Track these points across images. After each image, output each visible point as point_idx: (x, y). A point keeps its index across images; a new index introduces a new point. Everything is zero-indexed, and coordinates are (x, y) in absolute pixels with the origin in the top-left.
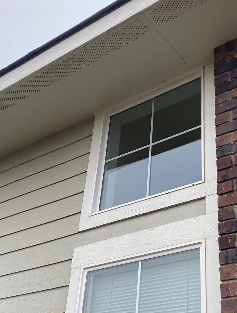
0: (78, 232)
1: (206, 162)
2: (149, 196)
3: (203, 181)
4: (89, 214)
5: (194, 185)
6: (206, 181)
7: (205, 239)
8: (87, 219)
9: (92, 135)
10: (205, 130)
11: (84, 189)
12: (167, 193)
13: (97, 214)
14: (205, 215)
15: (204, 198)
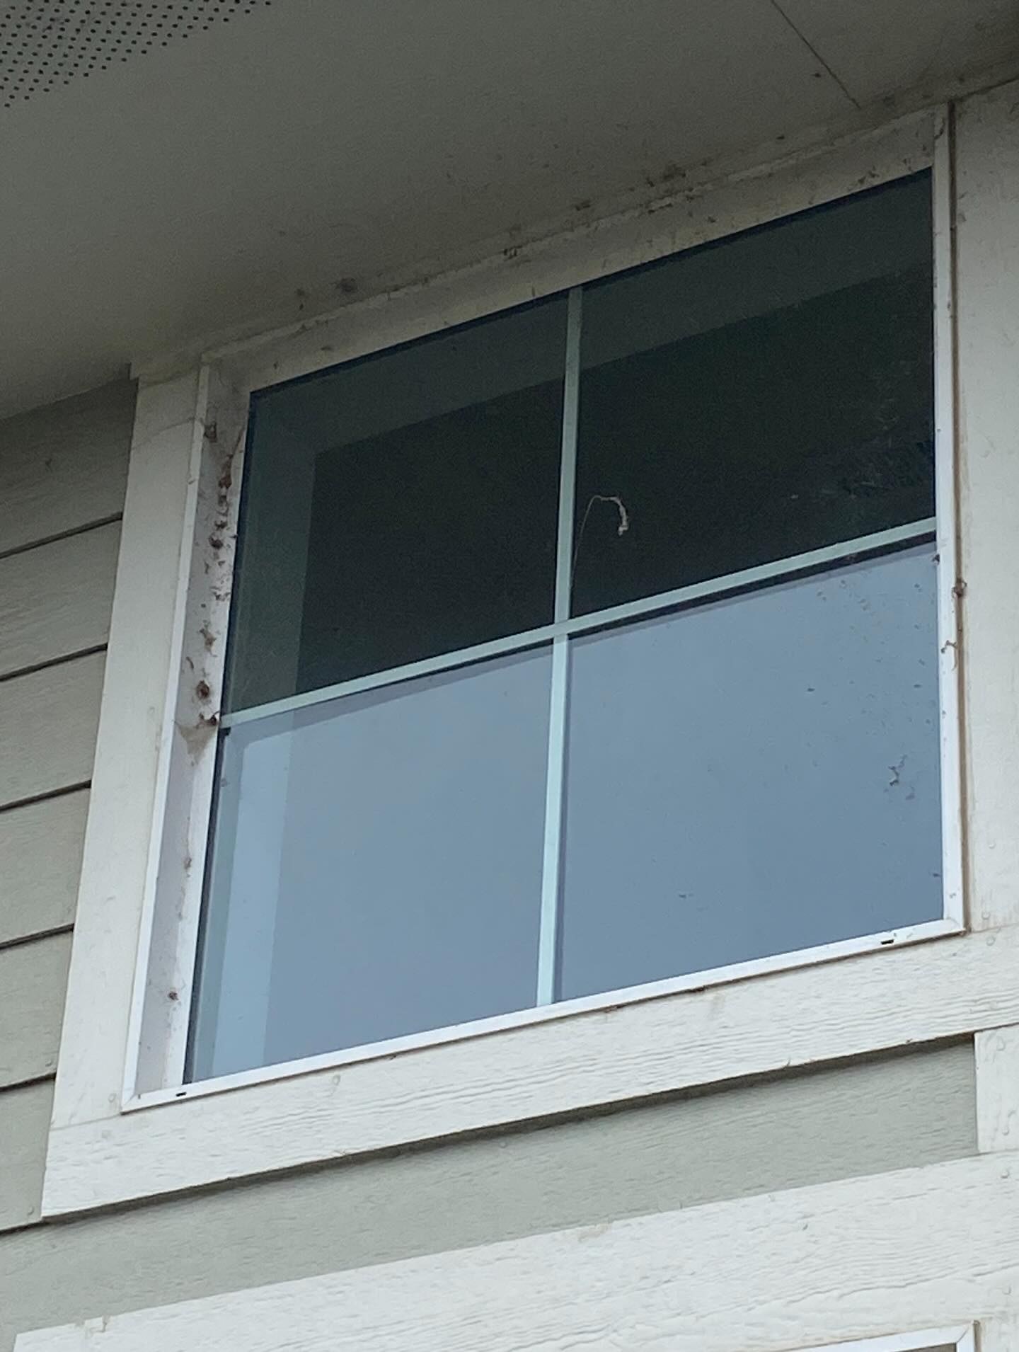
0: (34, 1219)
1: (974, 788)
2: (557, 998)
3: (952, 920)
4: (114, 1098)
5: (889, 948)
6: (976, 923)
7: (977, 1325)
8: (105, 1136)
9: (119, 517)
10: (965, 560)
11: (72, 909)
12: (700, 990)
13: (182, 1100)
14: (966, 1163)
15: (967, 1040)
